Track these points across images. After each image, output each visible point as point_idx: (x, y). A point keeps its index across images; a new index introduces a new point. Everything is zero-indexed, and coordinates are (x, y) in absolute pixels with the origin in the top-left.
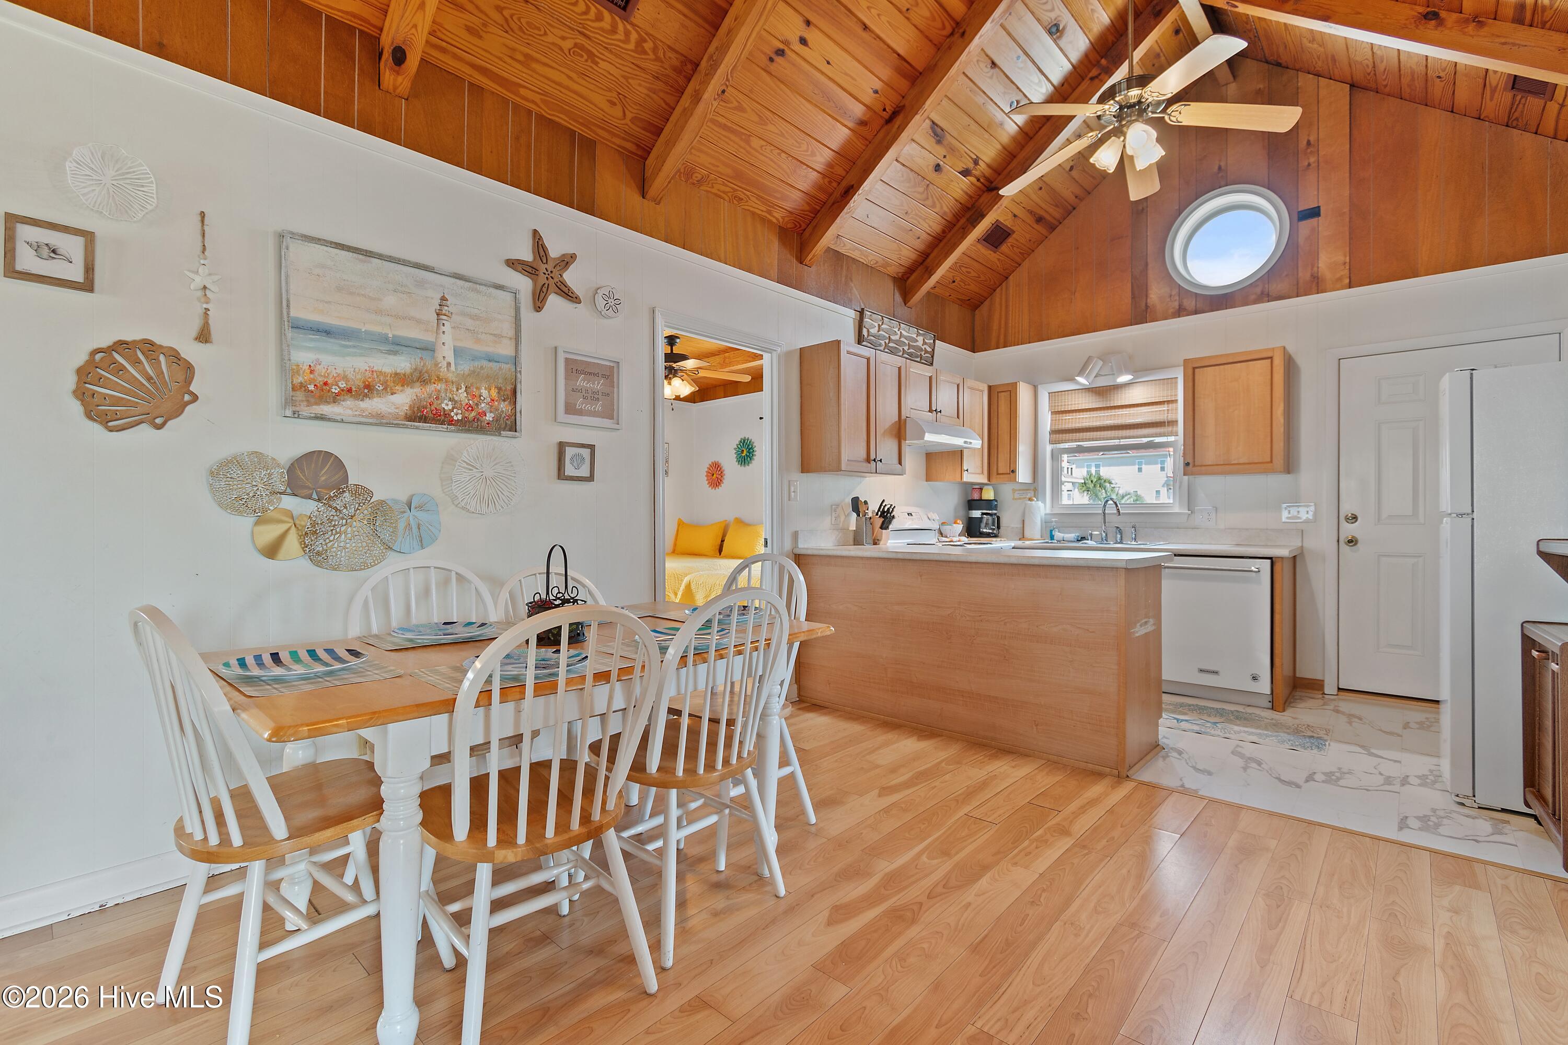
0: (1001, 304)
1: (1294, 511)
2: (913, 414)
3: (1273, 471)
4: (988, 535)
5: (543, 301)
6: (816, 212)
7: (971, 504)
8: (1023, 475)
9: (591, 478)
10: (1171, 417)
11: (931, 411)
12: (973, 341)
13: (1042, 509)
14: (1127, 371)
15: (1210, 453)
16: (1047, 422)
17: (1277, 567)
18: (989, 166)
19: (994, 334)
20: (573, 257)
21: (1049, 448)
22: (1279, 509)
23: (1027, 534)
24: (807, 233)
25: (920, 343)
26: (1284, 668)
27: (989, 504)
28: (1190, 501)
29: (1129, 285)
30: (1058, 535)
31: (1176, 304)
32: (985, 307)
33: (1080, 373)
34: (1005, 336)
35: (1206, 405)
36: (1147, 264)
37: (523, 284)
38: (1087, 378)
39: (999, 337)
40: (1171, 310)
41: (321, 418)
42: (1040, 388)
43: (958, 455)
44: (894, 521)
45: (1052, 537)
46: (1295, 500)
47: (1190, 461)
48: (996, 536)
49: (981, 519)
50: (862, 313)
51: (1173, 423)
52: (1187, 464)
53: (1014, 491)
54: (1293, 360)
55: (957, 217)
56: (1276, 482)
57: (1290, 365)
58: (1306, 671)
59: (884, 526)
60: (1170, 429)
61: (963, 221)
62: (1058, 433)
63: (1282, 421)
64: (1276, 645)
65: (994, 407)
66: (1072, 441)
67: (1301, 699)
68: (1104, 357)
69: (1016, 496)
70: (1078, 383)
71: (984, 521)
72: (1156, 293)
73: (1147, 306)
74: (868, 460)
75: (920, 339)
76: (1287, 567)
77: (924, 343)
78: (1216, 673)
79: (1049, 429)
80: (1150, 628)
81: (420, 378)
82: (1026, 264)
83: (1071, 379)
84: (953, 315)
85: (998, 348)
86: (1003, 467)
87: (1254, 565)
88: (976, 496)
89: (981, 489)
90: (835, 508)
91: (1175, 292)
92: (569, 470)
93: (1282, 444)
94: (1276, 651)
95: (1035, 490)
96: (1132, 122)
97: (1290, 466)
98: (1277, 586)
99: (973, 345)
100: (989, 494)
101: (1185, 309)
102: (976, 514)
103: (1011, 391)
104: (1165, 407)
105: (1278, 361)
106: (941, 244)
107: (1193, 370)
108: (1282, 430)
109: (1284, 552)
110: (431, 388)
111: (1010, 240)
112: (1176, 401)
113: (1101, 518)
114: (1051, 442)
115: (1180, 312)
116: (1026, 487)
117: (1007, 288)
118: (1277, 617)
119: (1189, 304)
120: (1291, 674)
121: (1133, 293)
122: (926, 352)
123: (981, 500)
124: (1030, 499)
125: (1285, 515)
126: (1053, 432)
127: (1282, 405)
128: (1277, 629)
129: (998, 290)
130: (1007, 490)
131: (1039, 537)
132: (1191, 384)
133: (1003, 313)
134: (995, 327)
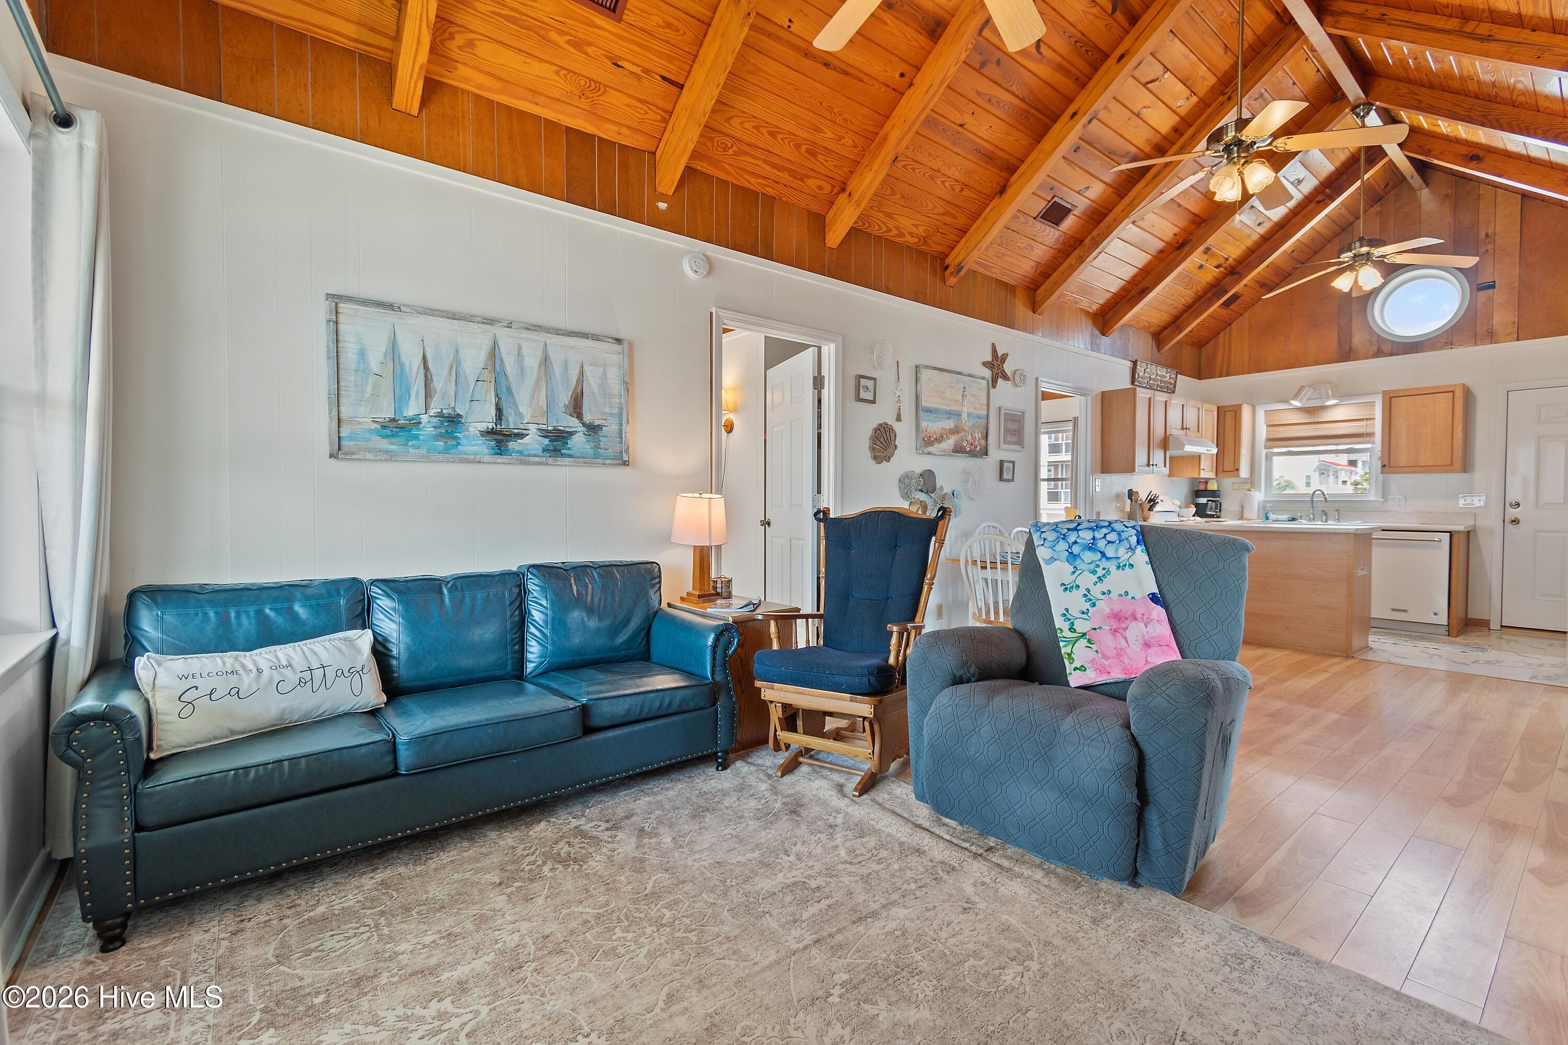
0: (1224, 344)
1: (1469, 500)
2: (1174, 432)
3: (1453, 471)
4: (1212, 516)
5: (996, 382)
6: (1117, 303)
7: (1198, 493)
8: (1244, 472)
9: (1013, 480)
10: (1369, 430)
11: (1182, 429)
12: (1200, 372)
13: (1259, 496)
14: (1334, 397)
15: (1403, 457)
16: (1262, 432)
17: (1455, 538)
18: (1235, 260)
19: (1218, 366)
20: (1007, 354)
21: (1264, 451)
22: (1457, 498)
23: (1246, 515)
24: (1108, 316)
25: (1167, 379)
26: (1458, 611)
27: (1214, 494)
28: (1385, 492)
29: (1336, 333)
30: (1272, 516)
31: (1376, 348)
32: (1210, 347)
33: (1295, 398)
34: (1228, 366)
35: (1400, 423)
36: (1351, 318)
37: (987, 373)
38: (1300, 401)
39: (1222, 366)
40: (1371, 353)
41: (929, 453)
42: (1258, 408)
43: (1197, 458)
44: (1157, 505)
45: (1267, 518)
46: (1470, 492)
47: (1387, 464)
48: (1218, 517)
49: (1206, 505)
50: (1135, 363)
51: (1371, 435)
52: (1384, 466)
53: (1233, 483)
54: (1471, 392)
55: (1205, 292)
56: (1454, 479)
57: (1468, 394)
58: (1473, 614)
59: (1151, 509)
60: (1368, 439)
61: (1209, 295)
62: (1272, 441)
63: (1461, 436)
64: (1453, 592)
65: (1221, 422)
66: (1284, 447)
67: (1471, 631)
68: (1315, 385)
69: (1235, 487)
70: (1291, 404)
71: (1209, 506)
72: (1358, 339)
73: (1351, 349)
74: (1148, 465)
75: (1168, 375)
76: (1463, 539)
77: (1170, 378)
78: (1405, 611)
79: (1264, 437)
80: (1365, 572)
81: (955, 431)
82: (1247, 315)
83: (1286, 401)
84: (1188, 353)
85: (1221, 377)
86: (1228, 466)
87: (1437, 536)
88: (1202, 487)
89: (1206, 483)
90: (1118, 496)
91: (1374, 339)
92: (1005, 476)
93: (1460, 453)
94: (1453, 596)
95: (1252, 483)
96: (1362, 265)
97: (1466, 466)
98: (1454, 551)
99: (1199, 374)
100: (1213, 486)
101: (1382, 352)
102: (1203, 500)
103: (1236, 411)
104: (1364, 423)
105: (1459, 394)
106: (1190, 311)
107: (1390, 400)
108: (1461, 442)
109: (1461, 528)
110: (960, 435)
111: (1239, 301)
112: (1374, 419)
113: (1309, 505)
114: (1266, 447)
115: (1379, 354)
116: (1245, 481)
117: (1230, 332)
118: (1454, 572)
119: (1386, 348)
120: (1463, 615)
121: (1339, 339)
122: (1170, 383)
123: (1206, 490)
124: (1249, 490)
125: (1461, 503)
126: (1268, 440)
127: (1461, 425)
128: (1453, 580)
129: (1222, 333)
130: (1228, 483)
131: (1256, 517)
132: (1387, 409)
133: (1226, 351)
134: (1219, 361)
